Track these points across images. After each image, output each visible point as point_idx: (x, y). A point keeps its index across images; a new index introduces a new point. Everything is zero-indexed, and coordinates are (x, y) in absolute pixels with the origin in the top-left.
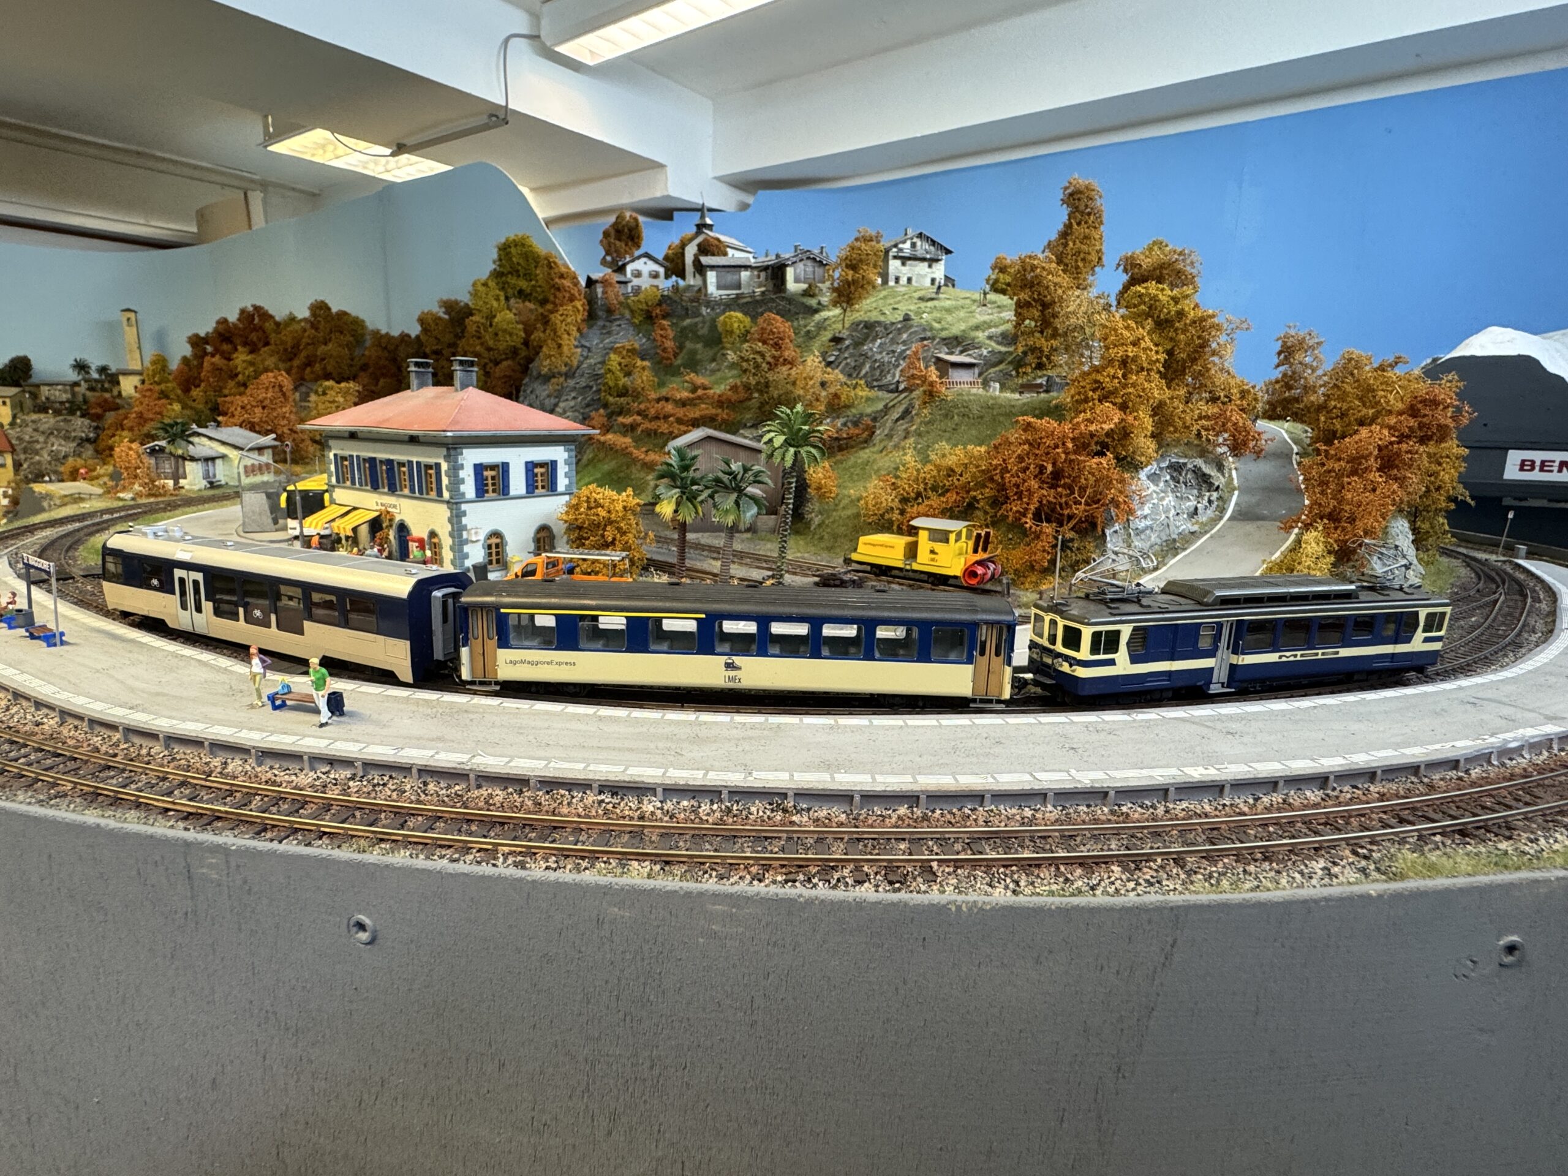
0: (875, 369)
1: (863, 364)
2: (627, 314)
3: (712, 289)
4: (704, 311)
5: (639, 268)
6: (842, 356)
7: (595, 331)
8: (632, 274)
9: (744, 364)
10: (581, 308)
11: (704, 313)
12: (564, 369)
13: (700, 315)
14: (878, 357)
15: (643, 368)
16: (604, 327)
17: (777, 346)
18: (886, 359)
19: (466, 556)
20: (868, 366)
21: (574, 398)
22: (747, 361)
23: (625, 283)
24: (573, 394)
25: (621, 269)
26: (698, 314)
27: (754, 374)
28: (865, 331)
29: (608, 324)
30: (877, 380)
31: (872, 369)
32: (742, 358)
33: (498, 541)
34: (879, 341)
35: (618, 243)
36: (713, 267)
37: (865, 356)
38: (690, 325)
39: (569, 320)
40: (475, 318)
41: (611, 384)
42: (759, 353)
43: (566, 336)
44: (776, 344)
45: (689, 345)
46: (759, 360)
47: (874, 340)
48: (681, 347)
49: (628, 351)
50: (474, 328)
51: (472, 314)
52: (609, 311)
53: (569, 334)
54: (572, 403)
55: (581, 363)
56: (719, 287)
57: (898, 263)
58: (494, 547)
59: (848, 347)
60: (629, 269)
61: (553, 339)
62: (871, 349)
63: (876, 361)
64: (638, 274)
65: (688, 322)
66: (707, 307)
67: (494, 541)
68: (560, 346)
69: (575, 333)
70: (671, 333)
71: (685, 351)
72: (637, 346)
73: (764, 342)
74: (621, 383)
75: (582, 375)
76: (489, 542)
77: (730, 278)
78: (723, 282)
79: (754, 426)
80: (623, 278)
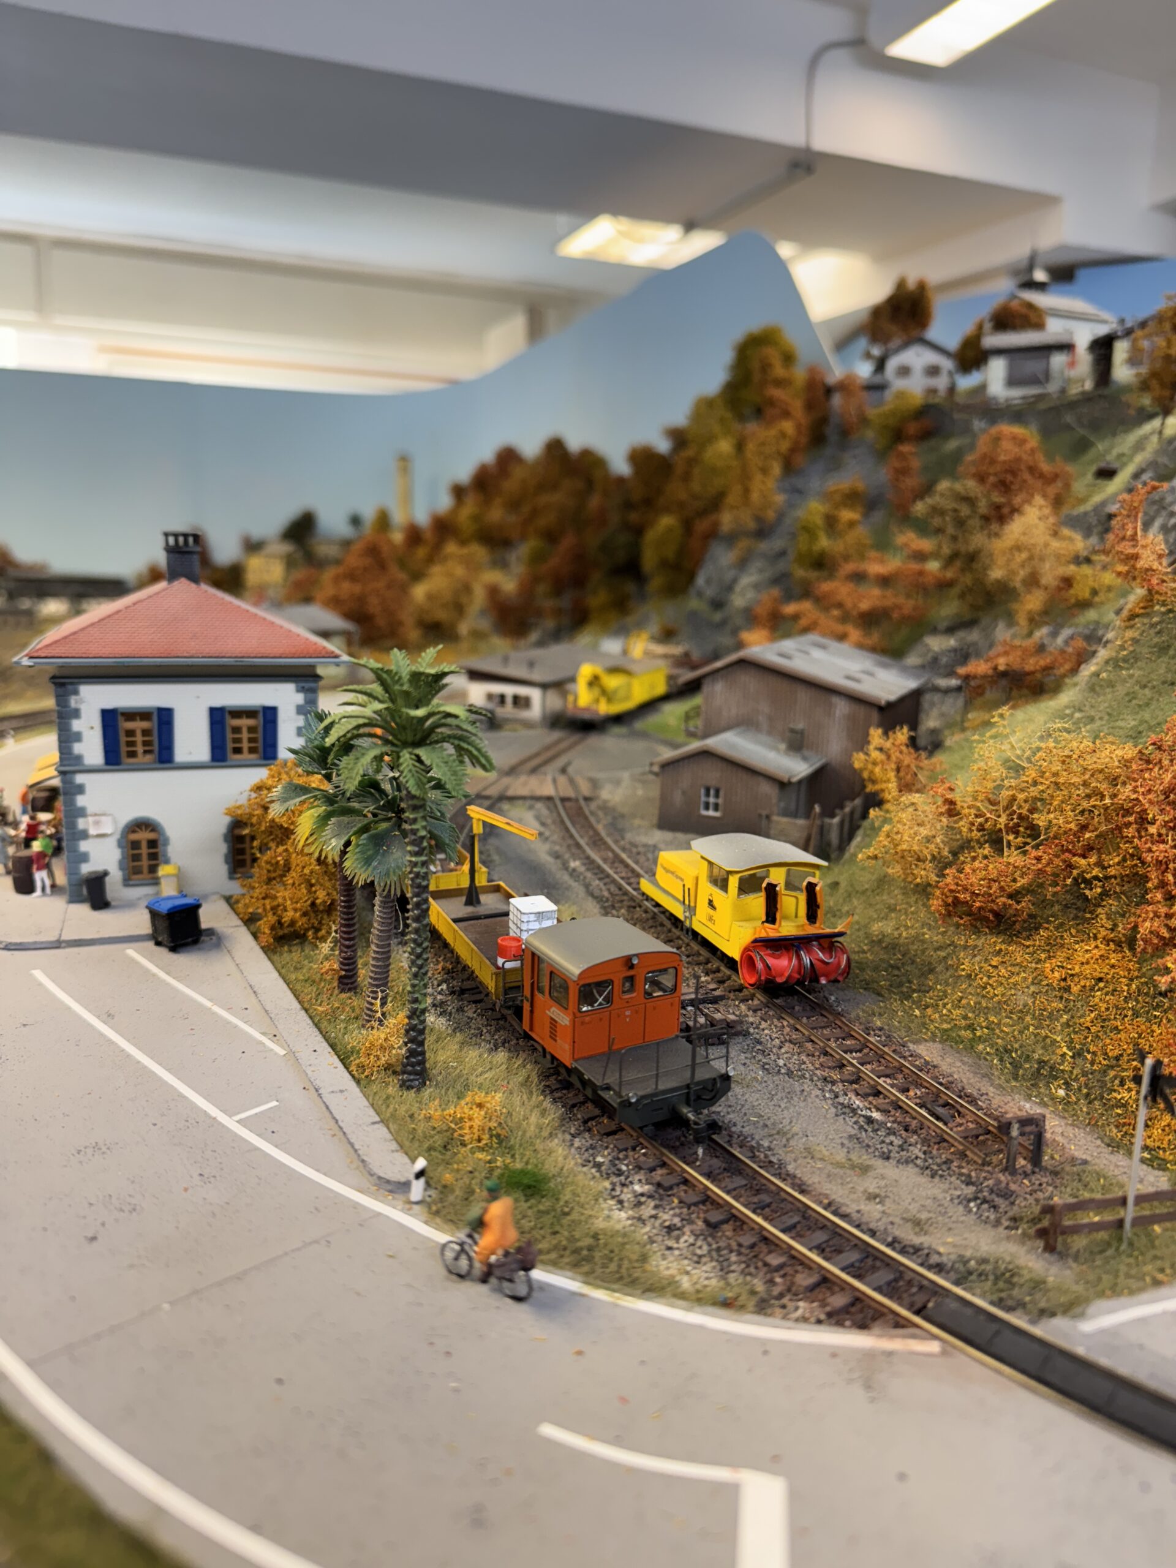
2: (869, 436)
3: (995, 389)
4: (976, 425)
5: (908, 361)
7: (820, 465)
8: (896, 373)
12: (753, 525)
15: (852, 524)
16: (833, 458)
19: (84, 858)
21: (762, 571)
23: (884, 386)
24: (761, 565)
25: (880, 365)
26: (967, 429)
27: (955, 541)
29: (839, 452)
33: (151, 836)
36: (999, 353)
38: (953, 451)
39: (769, 451)
40: (693, 450)
41: (804, 549)
43: (759, 477)
44: (1003, 483)
49: (845, 497)
50: (687, 463)
52: (845, 433)
53: (766, 472)
54: (758, 578)
55: (781, 516)
56: (1009, 385)
58: (144, 845)
60: (892, 364)
61: (740, 482)
64: (904, 373)
65: (951, 444)
66: (983, 417)
67: (144, 836)
68: (748, 491)
69: (776, 469)
70: (915, 465)
72: (862, 486)
73: (981, 478)
74: (819, 547)
75: (780, 536)
76: (134, 837)
77: (1032, 367)
78: (1017, 376)
79: (950, 630)
80: (878, 379)
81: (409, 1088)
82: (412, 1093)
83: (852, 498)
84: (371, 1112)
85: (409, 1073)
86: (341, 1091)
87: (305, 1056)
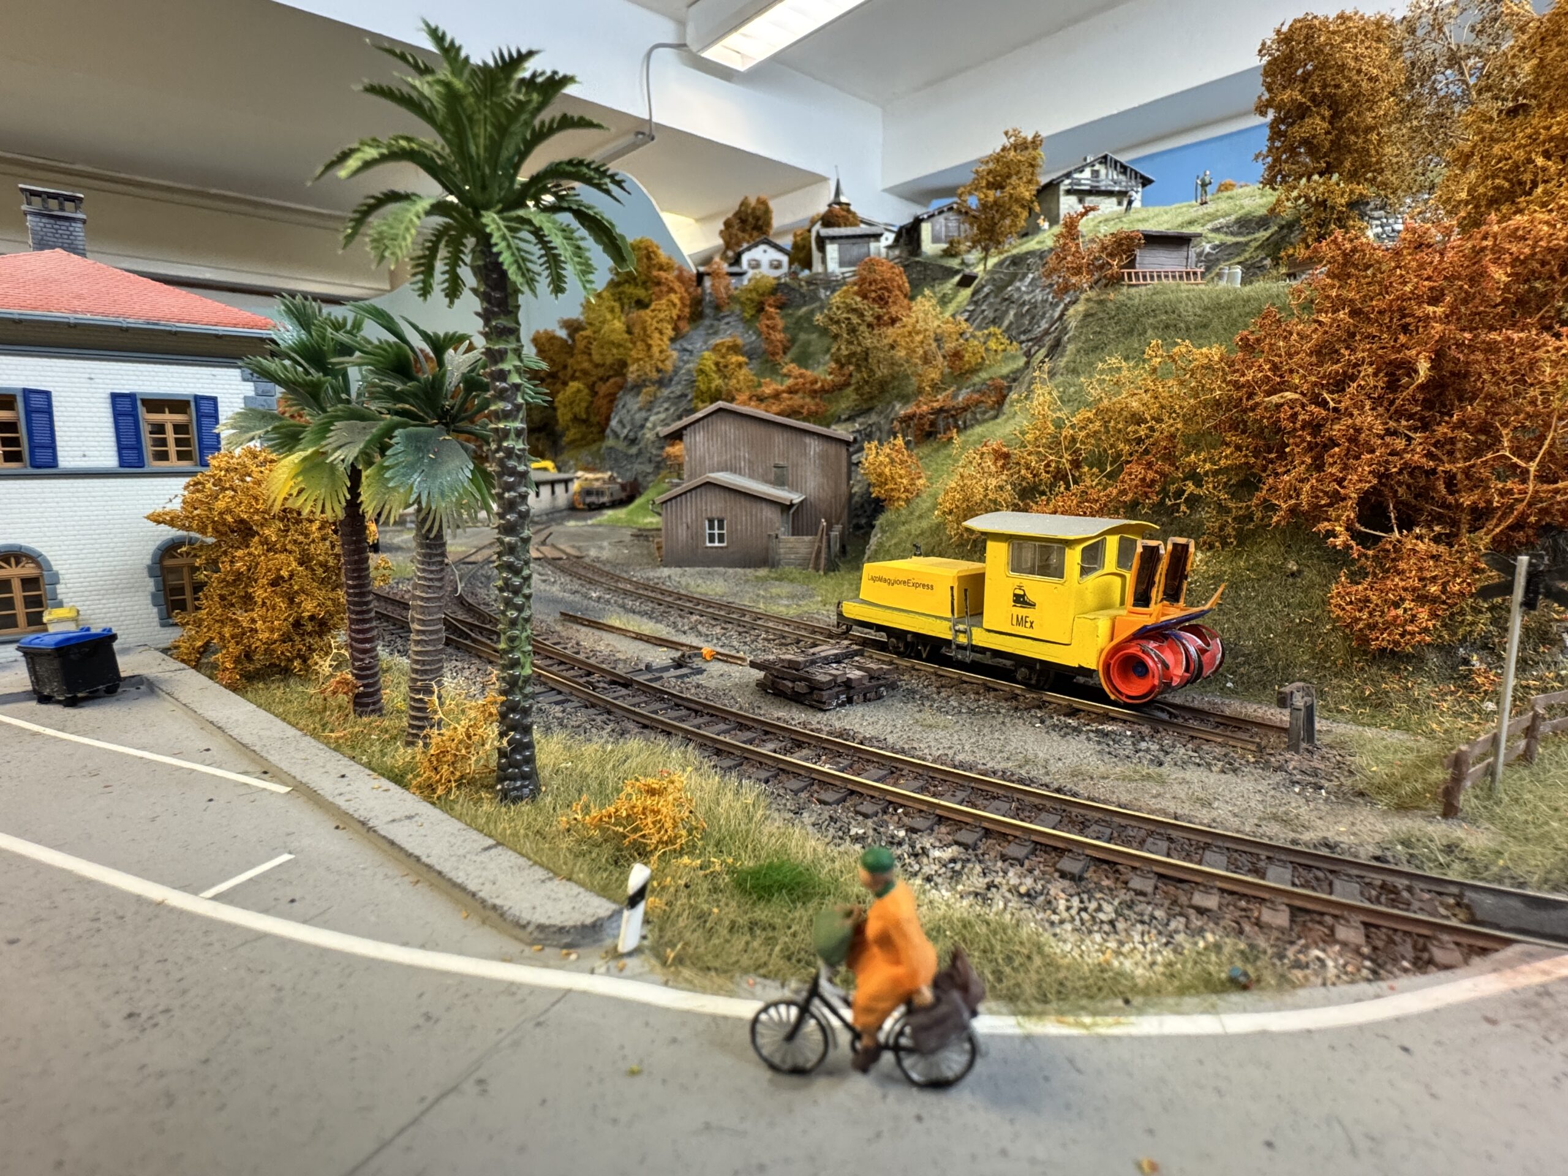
0: (1023, 316)
1: (1006, 312)
2: (737, 308)
3: (833, 266)
4: (823, 294)
5: (757, 257)
6: (979, 310)
7: (701, 331)
8: (749, 265)
9: (834, 329)
10: (677, 301)
11: (823, 296)
12: (655, 375)
13: (820, 299)
14: (1027, 297)
15: (740, 365)
16: (712, 326)
17: (882, 301)
18: (1040, 298)
20: (1012, 313)
21: (667, 409)
22: (838, 322)
23: (741, 274)
24: (666, 405)
25: (737, 261)
26: (815, 298)
27: (851, 343)
28: (1012, 269)
29: (716, 323)
30: (1024, 332)
31: (1019, 316)
32: (831, 319)
34: (1031, 276)
35: (740, 235)
36: (833, 239)
37: (1009, 300)
38: (806, 313)
39: (662, 315)
40: (588, 332)
41: (703, 387)
42: (854, 310)
43: (656, 335)
44: (881, 298)
45: (803, 336)
46: (855, 320)
47: (1025, 276)
48: (793, 341)
49: (729, 348)
50: (584, 342)
51: (584, 329)
52: (718, 308)
53: (661, 333)
54: (662, 416)
55: (676, 370)
56: (842, 264)
57: (1073, 199)
59: (987, 295)
60: (745, 258)
61: (643, 340)
62: (1019, 289)
63: (1024, 304)
64: (756, 265)
65: (804, 309)
66: (826, 289)
67: (19, 570)
68: (649, 347)
69: (669, 332)
70: (780, 323)
71: (797, 344)
72: (740, 341)
73: (865, 297)
74: (713, 386)
75: (679, 383)
77: (856, 250)
78: (847, 258)
79: (851, 419)
80: (735, 269)
81: (515, 800)
82: (525, 807)
83: (735, 349)
84: (474, 835)
85: (513, 778)
86: (410, 817)
87: (327, 787)
